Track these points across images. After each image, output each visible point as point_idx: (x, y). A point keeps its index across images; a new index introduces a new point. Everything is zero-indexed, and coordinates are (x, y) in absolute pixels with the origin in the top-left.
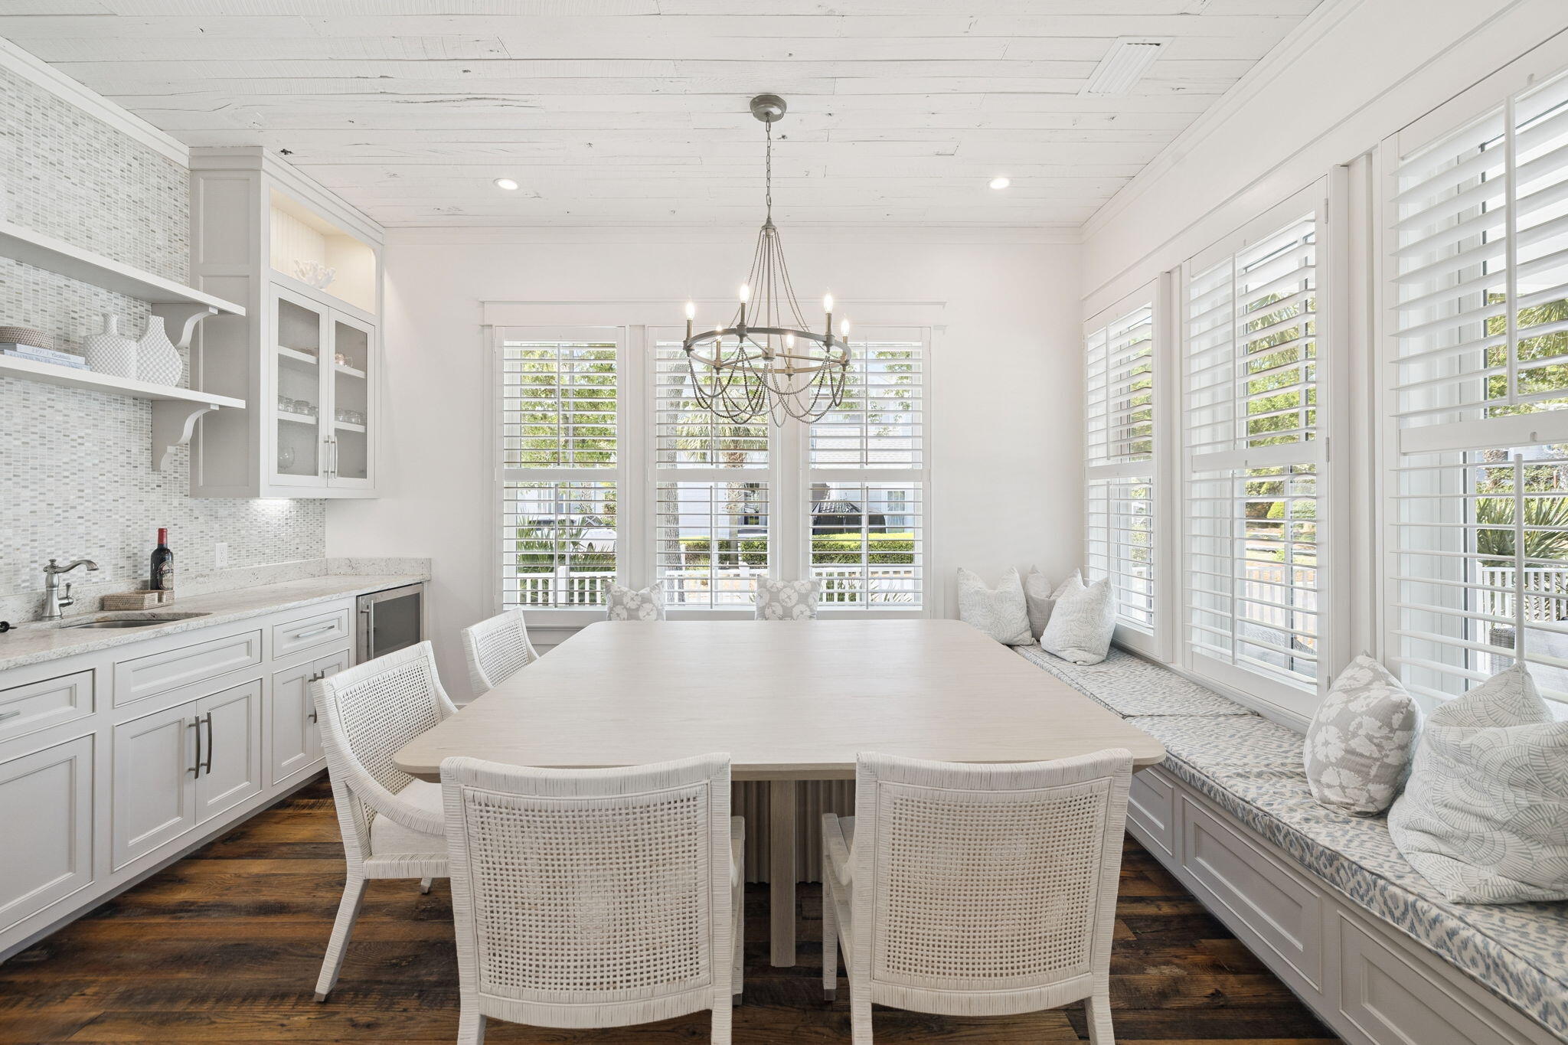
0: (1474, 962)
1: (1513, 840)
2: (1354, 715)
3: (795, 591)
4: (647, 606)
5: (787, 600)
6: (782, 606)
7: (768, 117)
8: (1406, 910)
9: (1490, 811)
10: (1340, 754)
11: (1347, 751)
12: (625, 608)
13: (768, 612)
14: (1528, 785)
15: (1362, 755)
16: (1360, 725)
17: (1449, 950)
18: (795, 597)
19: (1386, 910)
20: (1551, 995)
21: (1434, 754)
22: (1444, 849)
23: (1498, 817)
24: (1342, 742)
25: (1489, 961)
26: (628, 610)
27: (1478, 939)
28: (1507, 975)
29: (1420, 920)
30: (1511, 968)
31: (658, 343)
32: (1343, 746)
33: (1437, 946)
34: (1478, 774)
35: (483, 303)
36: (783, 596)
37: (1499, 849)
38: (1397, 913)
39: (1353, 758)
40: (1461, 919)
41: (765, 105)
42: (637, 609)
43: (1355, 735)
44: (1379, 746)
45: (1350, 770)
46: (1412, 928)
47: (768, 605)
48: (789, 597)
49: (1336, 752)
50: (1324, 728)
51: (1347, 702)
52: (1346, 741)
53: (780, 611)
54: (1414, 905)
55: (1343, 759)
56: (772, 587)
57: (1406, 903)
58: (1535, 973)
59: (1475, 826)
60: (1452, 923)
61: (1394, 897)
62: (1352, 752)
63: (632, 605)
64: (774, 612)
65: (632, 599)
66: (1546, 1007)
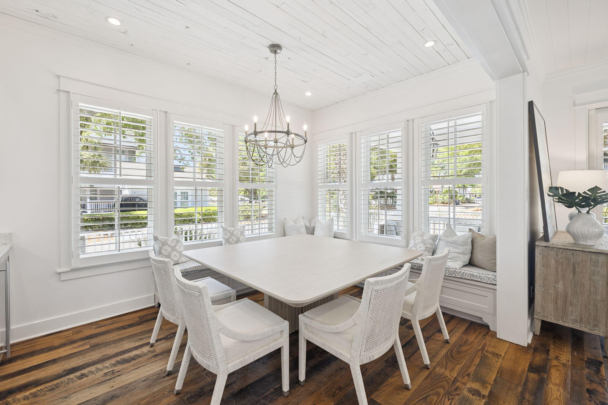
0: (468, 276)
1: (462, 255)
2: (426, 240)
3: (239, 231)
4: (179, 244)
5: (237, 234)
6: (236, 237)
7: (275, 52)
8: (454, 272)
9: (458, 251)
10: (424, 249)
11: (425, 248)
12: (169, 246)
13: (230, 240)
14: (465, 245)
15: (429, 248)
16: (428, 242)
17: (463, 276)
18: (239, 233)
19: (449, 274)
20: (482, 276)
21: (446, 244)
22: (451, 260)
23: (460, 252)
24: (424, 246)
25: (471, 275)
26: (171, 247)
27: (468, 272)
28: (474, 276)
29: (457, 273)
30: (475, 274)
31: (175, 122)
32: (425, 247)
33: (461, 276)
34: (456, 245)
35: (59, 76)
36: (235, 233)
37: (460, 258)
38: (452, 274)
39: (427, 249)
40: (464, 270)
41: (275, 48)
42: (175, 246)
43: (427, 244)
44: (432, 245)
45: (427, 251)
46: (455, 275)
47: (230, 237)
48: (237, 233)
49: (423, 248)
50: (418, 244)
51: (422, 238)
52: (425, 245)
53: (235, 239)
54: (455, 271)
55: (425, 249)
56: (230, 230)
57: (454, 271)
58: (478, 274)
59: (457, 255)
60: (463, 271)
61: (451, 271)
62: (427, 248)
63: (173, 244)
64: (233, 240)
65: (172, 242)
66: (481, 278)
